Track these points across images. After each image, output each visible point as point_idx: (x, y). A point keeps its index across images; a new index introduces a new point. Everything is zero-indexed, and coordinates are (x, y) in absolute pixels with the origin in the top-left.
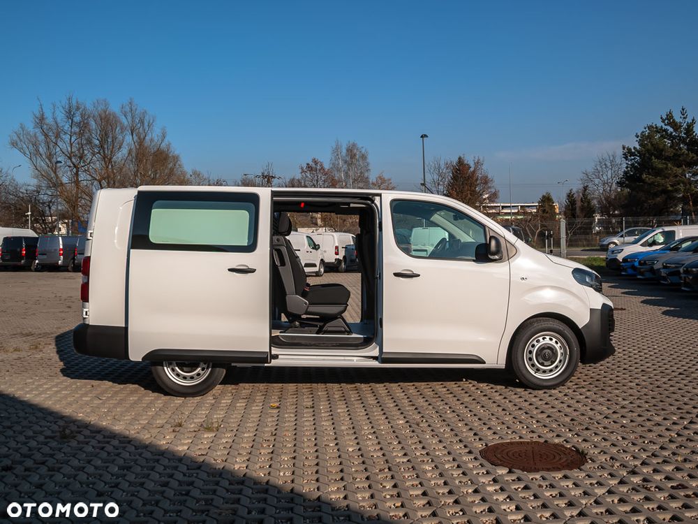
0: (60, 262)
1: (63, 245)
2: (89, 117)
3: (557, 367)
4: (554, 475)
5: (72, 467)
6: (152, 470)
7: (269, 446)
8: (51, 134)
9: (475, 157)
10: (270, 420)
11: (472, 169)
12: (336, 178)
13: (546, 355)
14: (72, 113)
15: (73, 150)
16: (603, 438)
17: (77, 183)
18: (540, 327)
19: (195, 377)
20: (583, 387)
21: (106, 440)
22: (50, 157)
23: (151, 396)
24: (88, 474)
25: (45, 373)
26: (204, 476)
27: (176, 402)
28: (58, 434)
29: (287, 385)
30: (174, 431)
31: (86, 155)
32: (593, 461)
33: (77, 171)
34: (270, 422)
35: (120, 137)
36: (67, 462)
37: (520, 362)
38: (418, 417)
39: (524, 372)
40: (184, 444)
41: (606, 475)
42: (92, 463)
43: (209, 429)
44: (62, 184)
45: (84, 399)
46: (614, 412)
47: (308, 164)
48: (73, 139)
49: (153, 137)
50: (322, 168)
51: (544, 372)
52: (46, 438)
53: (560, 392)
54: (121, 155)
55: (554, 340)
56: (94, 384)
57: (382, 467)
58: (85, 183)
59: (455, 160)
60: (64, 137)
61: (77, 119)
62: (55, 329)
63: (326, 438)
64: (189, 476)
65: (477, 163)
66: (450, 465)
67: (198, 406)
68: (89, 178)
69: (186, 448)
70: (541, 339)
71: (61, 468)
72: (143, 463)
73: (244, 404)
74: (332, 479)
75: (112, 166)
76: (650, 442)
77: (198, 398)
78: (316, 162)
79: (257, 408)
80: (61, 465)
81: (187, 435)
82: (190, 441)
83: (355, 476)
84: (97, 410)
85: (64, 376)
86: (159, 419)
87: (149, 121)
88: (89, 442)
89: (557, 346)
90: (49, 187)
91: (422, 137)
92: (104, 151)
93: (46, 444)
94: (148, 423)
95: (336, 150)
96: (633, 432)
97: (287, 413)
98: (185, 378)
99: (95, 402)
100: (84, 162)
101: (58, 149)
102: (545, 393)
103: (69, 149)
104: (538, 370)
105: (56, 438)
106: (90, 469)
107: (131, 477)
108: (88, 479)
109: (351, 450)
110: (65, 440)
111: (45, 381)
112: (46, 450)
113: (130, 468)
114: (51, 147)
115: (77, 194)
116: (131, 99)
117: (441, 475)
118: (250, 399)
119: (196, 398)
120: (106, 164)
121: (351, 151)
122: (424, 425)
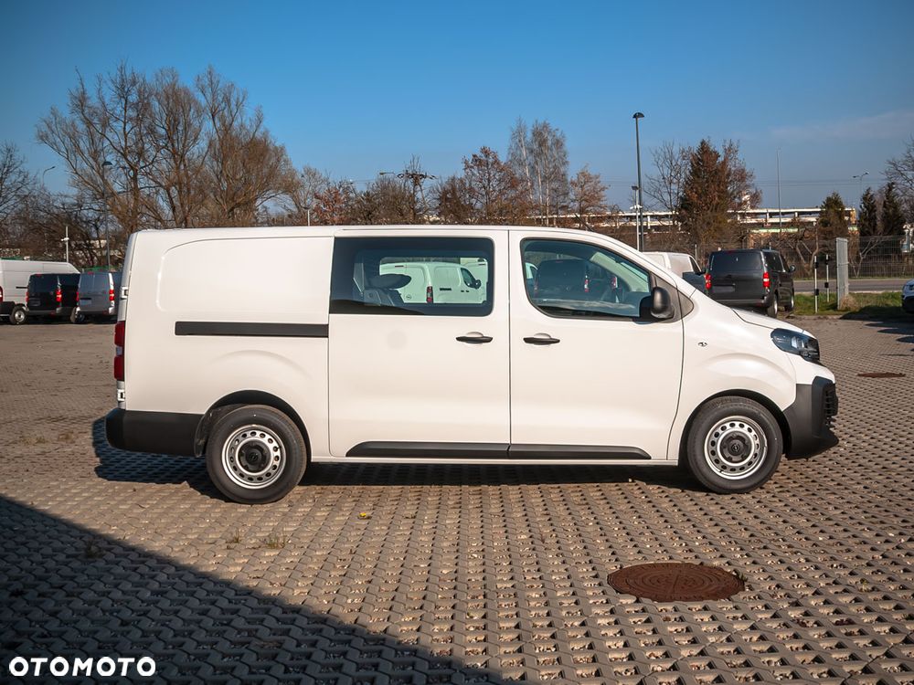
0: (110, 309)
1: (114, 285)
2: (150, 94)
3: (750, 463)
4: (691, 606)
5: (95, 592)
6: (192, 596)
7: (343, 567)
8: (96, 121)
9: (725, 141)
10: (354, 533)
11: (721, 159)
12: (517, 176)
13: (736, 447)
14: (126, 89)
15: (128, 144)
16: (780, 561)
17: (135, 191)
18: (726, 409)
19: (264, 477)
20: (788, 491)
21: (142, 559)
22: (95, 154)
23: (209, 502)
24: (113, 601)
25: (76, 473)
26: (254, 603)
27: (239, 510)
28: (83, 552)
29: (390, 487)
30: (228, 548)
31: (147, 151)
32: (751, 589)
33: (135, 175)
34: (353, 536)
35: (196, 123)
36: (89, 587)
37: (699, 457)
38: (547, 531)
39: (705, 470)
40: (237, 565)
41: (760, 607)
42: (120, 587)
43: (272, 546)
44: (113, 194)
45: (121, 507)
46: (813, 526)
47: (475, 156)
48: (128, 129)
49: (244, 120)
50: (496, 162)
51: (733, 470)
52: (68, 556)
53: (753, 497)
54: (198, 149)
55: (746, 426)
56: (136, 487)
57: (476, 594)
58: (147, 191)
59: (696, 146)
60: (115, 124)
61: (133, 98)
62: (94, 411)
63: (419, 557)
64: (235, 604)
65: (730, 150)
66: (564, 592)
67: (267, 516)
68: (153, 184)
69: (239, 569)
70: (727, 425)
71: (81, 593)
72: (183, 587)
73: (326, 514)
74: (410, 608)
75: (185, 165)
76: (840, 565)
77: (269, 505)
78: (486, 152)
79: (342, 518)
80: (81, 590)
81: (243, 553)
82: (246, 561)
83: (439, 604)
84: (137, 521)
85: (99, 477)
86: (213, 533)
87: (238, 99)
88: (120, 562)
89: (751, 435)
90: (94, 198)
91: (635, 116)
92: (173, 145)
93: (66, 564)
94: (198, 538)
95: (518, 134)
96: (825, 552)
97: (378, 525)
98: (251, 479)
99: (135, 511)
100: (145, 160)
101: (107, 143)
102: (732, 498)
103: (123, 143)
104: (724, 467)
105: (80, 558)
106: (117, 595)
107: (165, 604)
108: (113, 605)
109: (445, 572)
110: (90, 560)
111: (74, 483)
112: (66, 571)
113: (166, 592)
114: (96, 140)
115: (136, 207)
116: (210, 67)
117: (547, 604)
118: (335, 507)
119: (265, 506)
120: (175, 162)
121: (540, 135)
122: (551, 541)
